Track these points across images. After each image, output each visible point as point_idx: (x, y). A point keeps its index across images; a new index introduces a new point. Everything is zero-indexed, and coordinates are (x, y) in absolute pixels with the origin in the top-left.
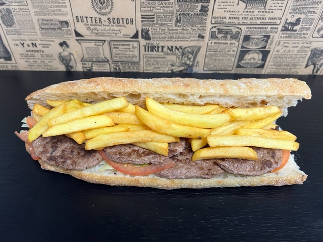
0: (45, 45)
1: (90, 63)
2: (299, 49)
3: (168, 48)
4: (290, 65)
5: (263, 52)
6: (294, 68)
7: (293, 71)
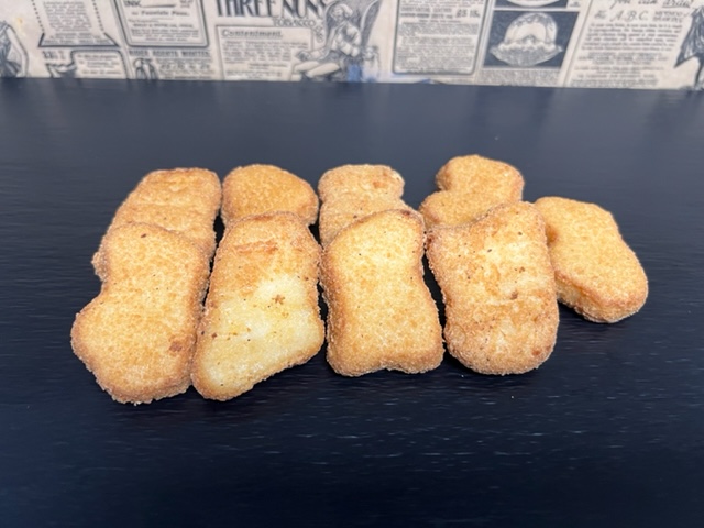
2: (658, 7)
4: (635, 58)
5: (558, 18)
6: (645, 68)
7: (642, 77)
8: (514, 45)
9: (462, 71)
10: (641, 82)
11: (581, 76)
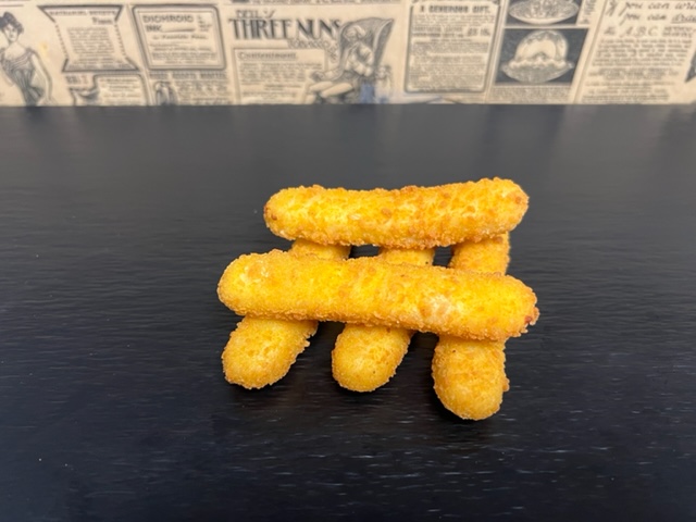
1: (89, 76)
2: (667, 23)
3: (300, 25)
4: (645, 73)
5: (569, 35)
6: (656, 83)
7: (653, 92)
8: (524, 62)
9: (474, 89)
10: (653, 97)
11: (592, 92)
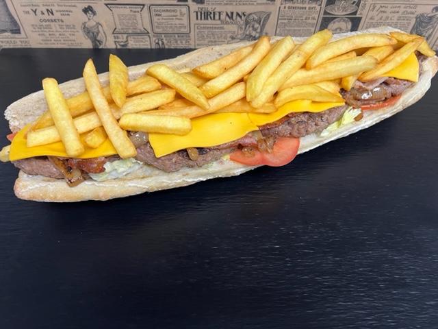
0: (64, 11)
1: (125, 36)
2: (400, 14)
3: (227, 14)
